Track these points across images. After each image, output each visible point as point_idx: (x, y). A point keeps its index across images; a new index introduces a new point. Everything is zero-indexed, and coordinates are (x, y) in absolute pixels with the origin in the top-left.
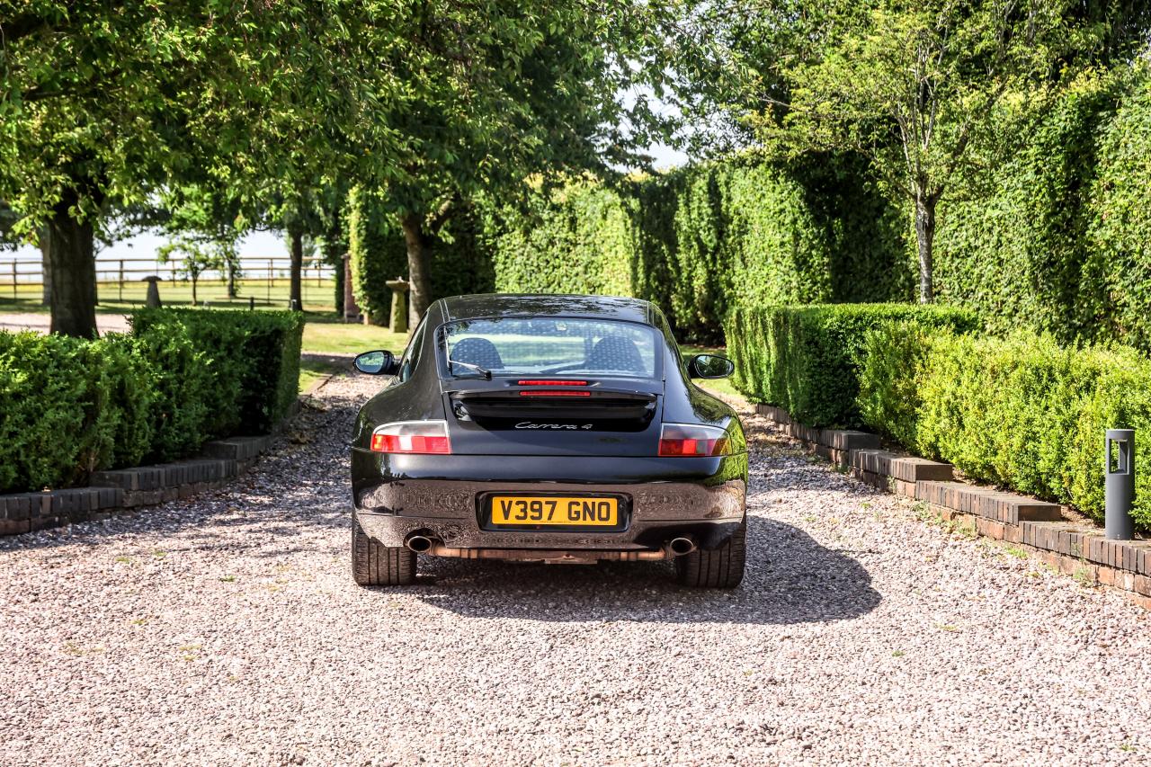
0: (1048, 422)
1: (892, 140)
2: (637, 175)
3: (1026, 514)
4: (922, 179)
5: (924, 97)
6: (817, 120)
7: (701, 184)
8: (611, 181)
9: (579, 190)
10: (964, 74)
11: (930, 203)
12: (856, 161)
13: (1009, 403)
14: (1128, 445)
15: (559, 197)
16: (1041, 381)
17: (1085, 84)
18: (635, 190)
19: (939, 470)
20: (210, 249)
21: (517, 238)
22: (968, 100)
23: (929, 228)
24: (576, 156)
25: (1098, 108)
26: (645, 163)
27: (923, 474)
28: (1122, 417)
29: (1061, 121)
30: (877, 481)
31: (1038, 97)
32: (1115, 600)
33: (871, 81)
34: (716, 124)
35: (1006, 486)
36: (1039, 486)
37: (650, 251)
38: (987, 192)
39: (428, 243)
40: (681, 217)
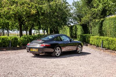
0: (98, 41)
1: (88, 23)
2: (70, 26)
3: (96, 47)
4: (91, 26)
5: (91, 20)
6: (83, 22)
7: (75, 26)
8: (68, 26)
9: (66, 27)
10: (93, 19)
11: (91, 27)
12: (86, 25)
13: (96, 40)
14: (103, 42)
15: (64, 27)
16: (97, 39)
17: (102, 19)
18: (70, 27)
19: (91, 45)
20: (38, 31)
21: (61, 30)
22: (94, 20)
23: (91, 29)
24: (65, 24)
25: (103, 21)
26: (70, 25)
27: (90, 45)
28: (102, 40)
29: (100, 22)
30: (87, 45)
31: (99, 20)
32: (102, 52)
33: (87, 19)
34: (76, 22)
35: (96, 45)
36: (97, 45)
37: (71, 31)
38: (95, 27)
39: (55, 31)
40: (73, 28)
